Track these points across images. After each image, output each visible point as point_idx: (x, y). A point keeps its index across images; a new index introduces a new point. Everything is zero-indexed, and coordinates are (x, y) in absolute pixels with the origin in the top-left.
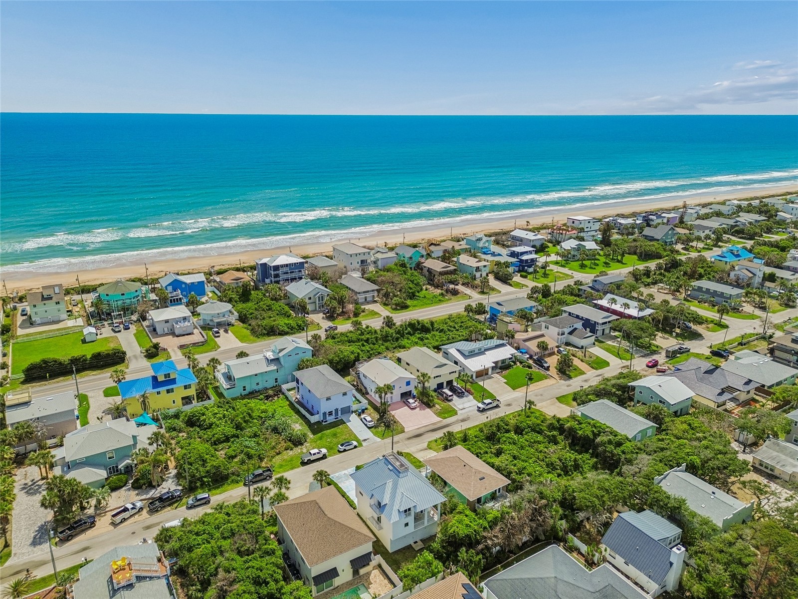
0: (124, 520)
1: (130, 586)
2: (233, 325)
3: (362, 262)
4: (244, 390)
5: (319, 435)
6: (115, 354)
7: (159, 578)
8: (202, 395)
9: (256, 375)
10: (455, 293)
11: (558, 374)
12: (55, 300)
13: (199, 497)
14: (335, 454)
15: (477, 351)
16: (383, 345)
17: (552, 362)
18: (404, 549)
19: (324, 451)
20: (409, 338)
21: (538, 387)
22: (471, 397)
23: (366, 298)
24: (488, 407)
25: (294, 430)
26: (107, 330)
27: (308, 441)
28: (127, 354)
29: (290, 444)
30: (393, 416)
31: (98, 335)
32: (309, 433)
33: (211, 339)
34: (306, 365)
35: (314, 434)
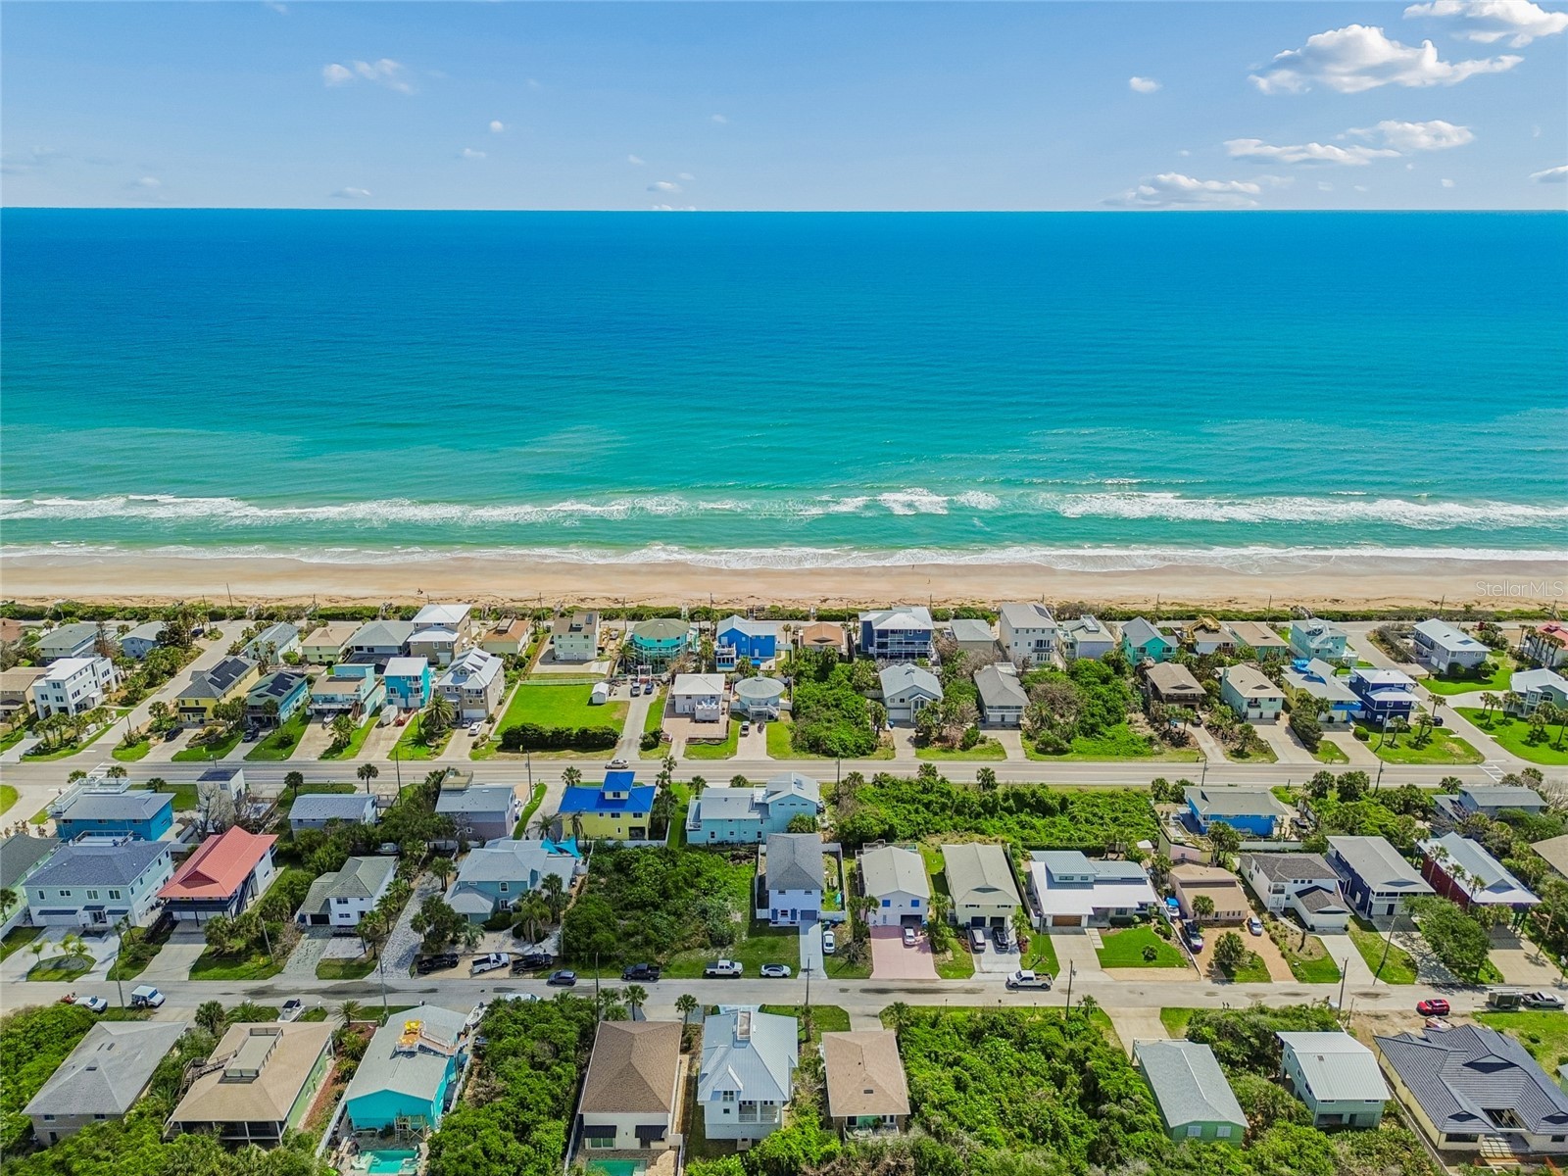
0: (483, 971)
1: (411, 1054)
2: (776, 720)
3: (1040, 643)
4: (712, 838)
5: (755, 939)
6: (604, 734)
7: (444, 1056)
8: (657, 831)
9: (729, 821)
10: (1180, 741)
11: (1210, 965)
12: (583, 632)
13: (563, 975)
14: (753, 977)
15: (1077, 879)
16: (951, 818)
17: (1209, 938)
18: (725, 1141)
19: (738, 967)
20: (1001, 818)
21: (1152, 977)
22: (1019, 955)
23: (1003, 718)
24: (1024, 983)
25: (729, 921)
26: (627, 689)
27: (735, 943)
28: (619, 737)
29: (708, 941)
30: (870, 947)
31: (610, 694)
32: (745, 933)
33: (735, 737)
34: (799, 826)
35: (750, 936)
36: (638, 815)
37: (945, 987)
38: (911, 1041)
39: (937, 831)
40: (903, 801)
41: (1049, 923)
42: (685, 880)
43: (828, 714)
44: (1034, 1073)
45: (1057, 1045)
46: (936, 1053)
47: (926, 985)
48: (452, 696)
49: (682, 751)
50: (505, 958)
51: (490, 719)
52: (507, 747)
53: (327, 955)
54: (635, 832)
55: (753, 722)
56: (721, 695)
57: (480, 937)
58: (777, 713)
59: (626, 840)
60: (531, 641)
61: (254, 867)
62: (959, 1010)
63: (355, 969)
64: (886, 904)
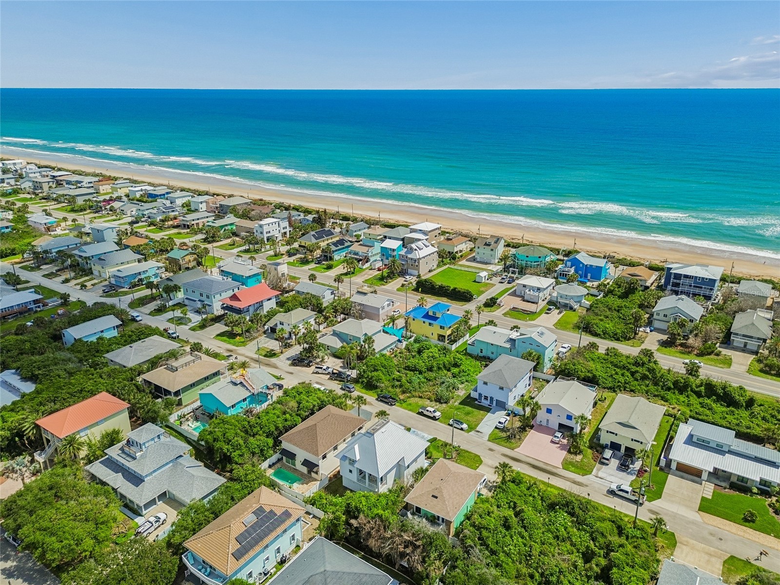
0: (317, 372)
1: (236, 384)
4: (481, 352)
5: (462, 406)
9: (492, 345)
13: (350, 386)
14: (445, 423)
15: (713, 445)
16: (647, 386)
19: (438, 414)
20: (688, 396)
21: (742, 533)
22: (634, 477)
23: (746, 344)
24: (620, 493)
25: (454, 392)
26: (499, 279)
27: (449, 404)
28: (474, 297)
29: (433, 397)
30: (527, 434)
31: (488, 279)
32: (459, 401)
33: (540, 313)
34: (527, 356)
35: (460, 403)
36: (442, 327)
37: (561, 474)
38: (504, 490)
39: (632, 391)
40: (616, 366)
41: (674, 466)
42: (444, 365)
43: (608, 313)
44: (573, 545)
45: (603, 534)
46: (515, 503)
47: (548, 468)
48: (404, 260)
49: (503, 312)
50: (330, 370)
51: (419, 276)
52: (416, 290)
53: (266, 346)
54: (441, 338)
55: (559, 308)
56: (545, 289)
57: (326, 357)
58: (576, 306)
59: (434, 340)
60: (469, 249)
61: (262, 301)
62: (555, 489)
63: (271, 354)
64: (549, 411)
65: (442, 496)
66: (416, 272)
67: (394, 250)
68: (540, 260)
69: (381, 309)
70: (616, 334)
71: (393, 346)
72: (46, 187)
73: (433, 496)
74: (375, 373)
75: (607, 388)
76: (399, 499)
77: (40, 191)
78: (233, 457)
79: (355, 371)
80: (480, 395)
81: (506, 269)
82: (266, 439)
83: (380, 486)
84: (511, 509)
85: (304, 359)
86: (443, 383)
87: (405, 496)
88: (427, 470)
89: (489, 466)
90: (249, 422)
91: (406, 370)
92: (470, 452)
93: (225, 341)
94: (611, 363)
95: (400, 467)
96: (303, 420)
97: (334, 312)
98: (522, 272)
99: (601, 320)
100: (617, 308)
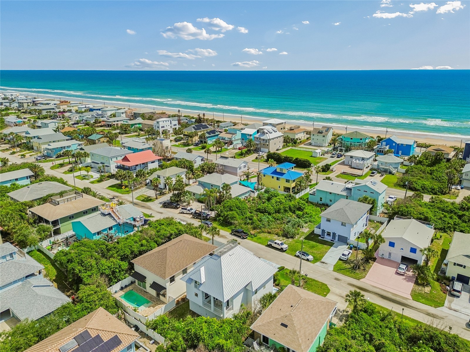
0: (183, 213)
4: (321, 200)
5: (306, 241)
9: (331, 193)
12: (323, 134)
25: (299, 230)
26: (330, 155)
27: (295, 239)
28: (312, 165)
29: (281, 233)
30: (371, 266)
31: (321, 155)
32: (304, 237)
33: (366, 175)
34: (365, 200)
35: (306, 238)
36: (288, 181)
37: (412, 305)
38: (357, 320)
40: (443, 210)
42: (290, 208)
43: (423, 175)
46: (371, 336)
47: (398, 299)
48: (258, 141)
49: (336, 175)
50: (193, 211)
51: (269, 152)
52: (267, 161)
53: (145, 194)
54: (287, 189)
55: (380, 173)
56: (368, 159)
57: (191, 202)
58: (394, 171)
59: (281, 192)
60: (306, 138)
61: (147, 163)
62: (409, 320)
63: (148, 199)
64: (392, 244)
65: (293, 324)
66: (267, 150)
67: (251, 135)
68: (362, 141)
69: (238, 169)
70: (433, 189)
71: (247, 195)
72: (25, 105)
73: (283, 325)
74: (231, 212)
75: (438, 229)
76: (245, 326)
77: (22, 108)
78: (82, 278)
79: (213, 212)
80: (323, 231)
81: (335, 149)
82: (119, 261)
83: (225, 311)
84: (367, 342)
85: (173, 202)
86: (289, 222)
87: (252, 323)
88: (275, 296)
89: (336, 295)
90: (107, 246)
91: (257, 212)
92: (316, 281)
93: (114, 190)
94: (438, 208)
95: (247, 291)
96: (158, 245)
97: (201, 170)
98: (348, 149)
99: (419, 179)
100: (429, 172)
